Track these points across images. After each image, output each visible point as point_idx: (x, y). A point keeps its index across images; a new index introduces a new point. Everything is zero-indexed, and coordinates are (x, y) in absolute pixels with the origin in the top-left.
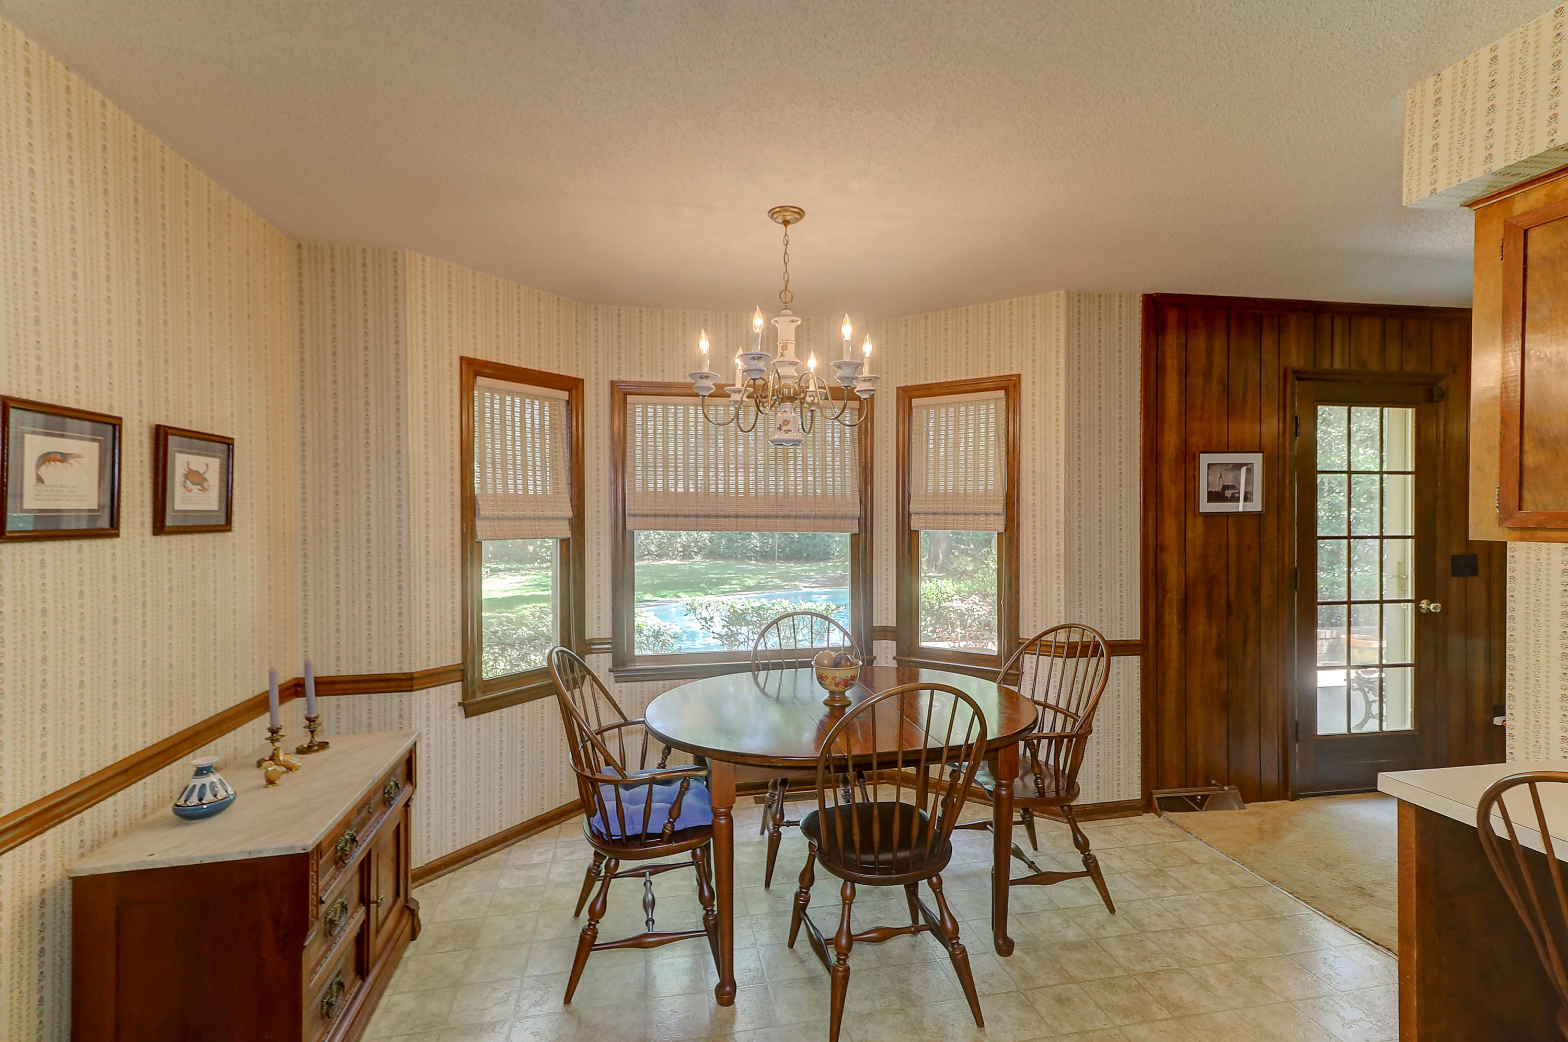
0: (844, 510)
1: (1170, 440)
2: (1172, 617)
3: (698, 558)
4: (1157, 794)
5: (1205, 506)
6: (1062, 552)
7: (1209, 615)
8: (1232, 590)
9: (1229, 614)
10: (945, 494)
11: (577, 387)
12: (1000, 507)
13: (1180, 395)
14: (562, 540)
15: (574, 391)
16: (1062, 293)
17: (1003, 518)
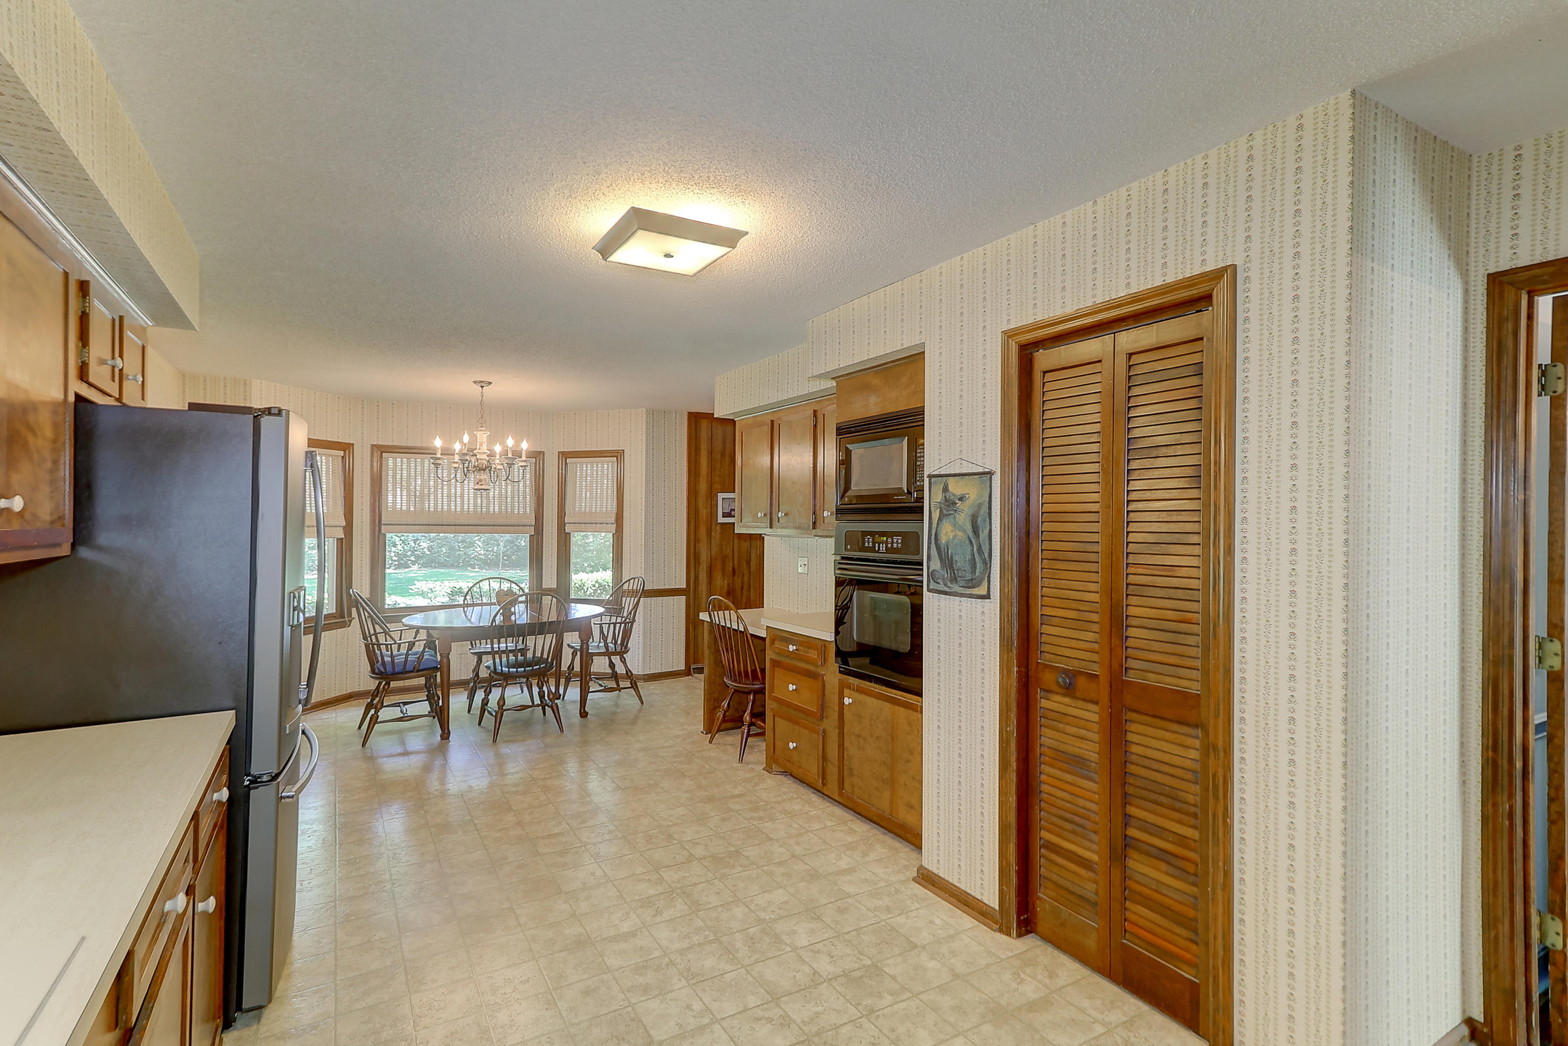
0: (525, 521)
1: (703, 487)
2: (703, 576)
3: (416, 567)
4: (693, 666)
5: (721, 520)
6: (643, 543)
7: (723, 575)
8: (736, 562)
9: (734, 574)
10: (585, 513)
11: (349, 448)
12: (613, 520)
13: (708, 463)
14: (338, 539)
15: (347, 451)
16: (644, 409)
17: (615, 525)
